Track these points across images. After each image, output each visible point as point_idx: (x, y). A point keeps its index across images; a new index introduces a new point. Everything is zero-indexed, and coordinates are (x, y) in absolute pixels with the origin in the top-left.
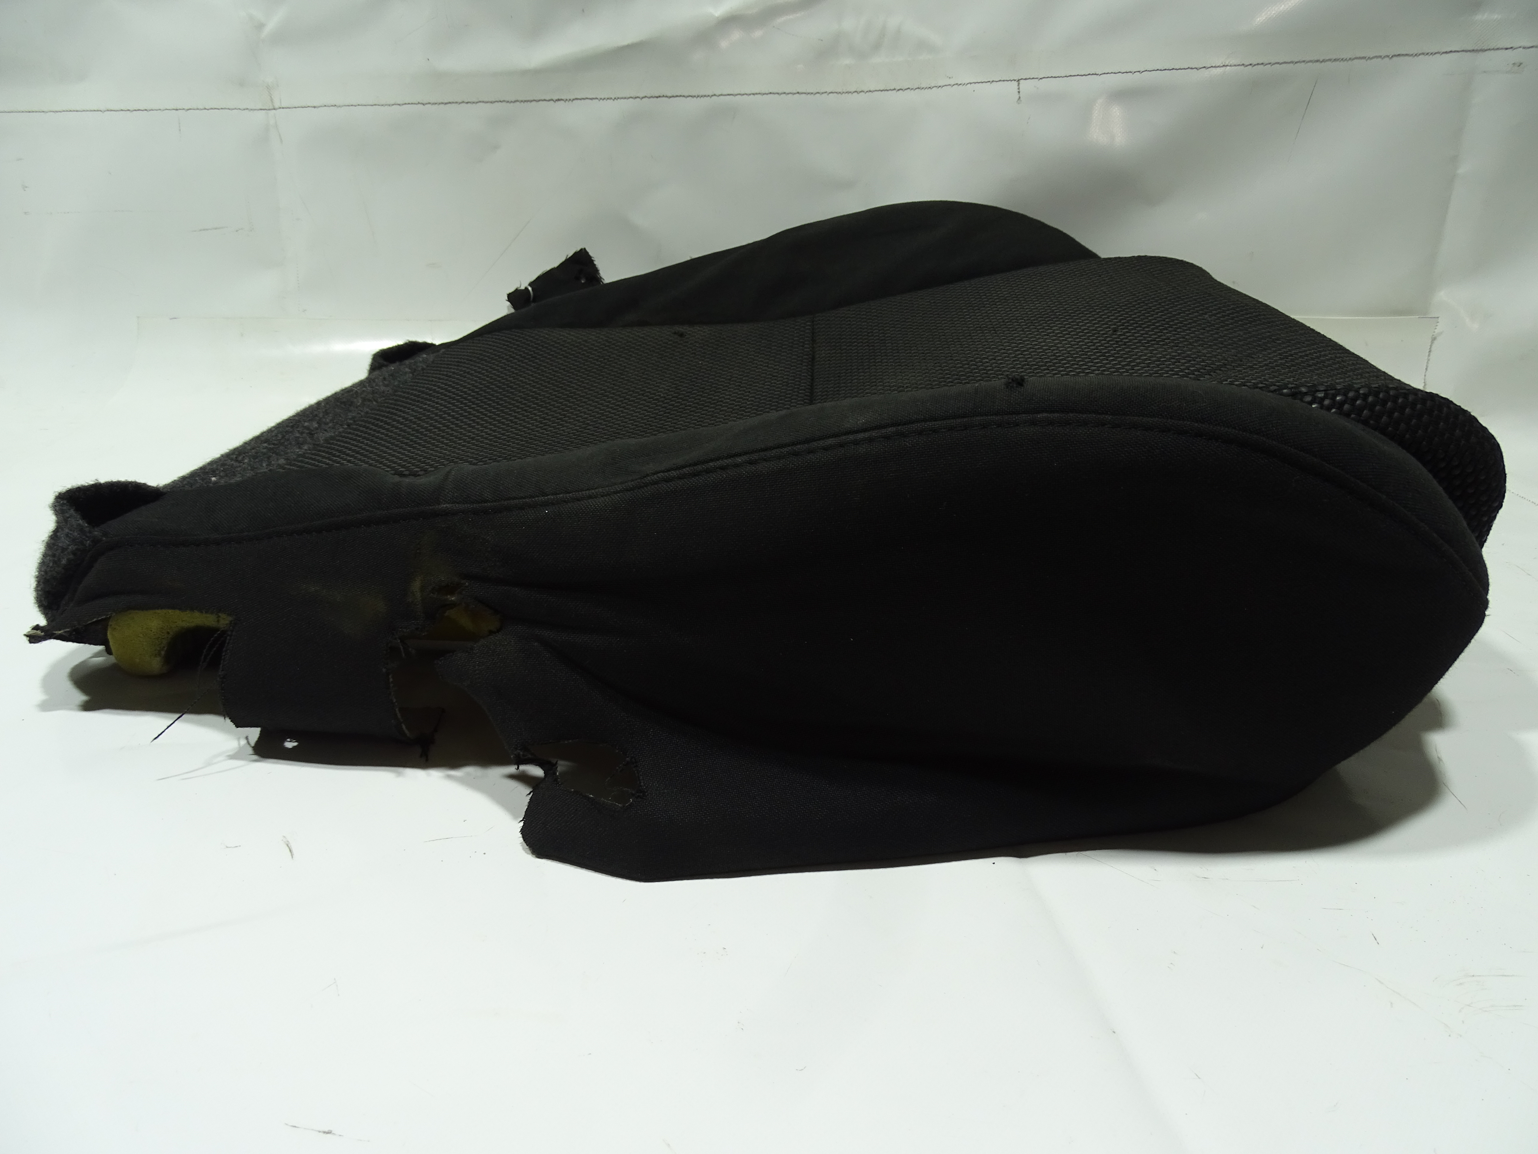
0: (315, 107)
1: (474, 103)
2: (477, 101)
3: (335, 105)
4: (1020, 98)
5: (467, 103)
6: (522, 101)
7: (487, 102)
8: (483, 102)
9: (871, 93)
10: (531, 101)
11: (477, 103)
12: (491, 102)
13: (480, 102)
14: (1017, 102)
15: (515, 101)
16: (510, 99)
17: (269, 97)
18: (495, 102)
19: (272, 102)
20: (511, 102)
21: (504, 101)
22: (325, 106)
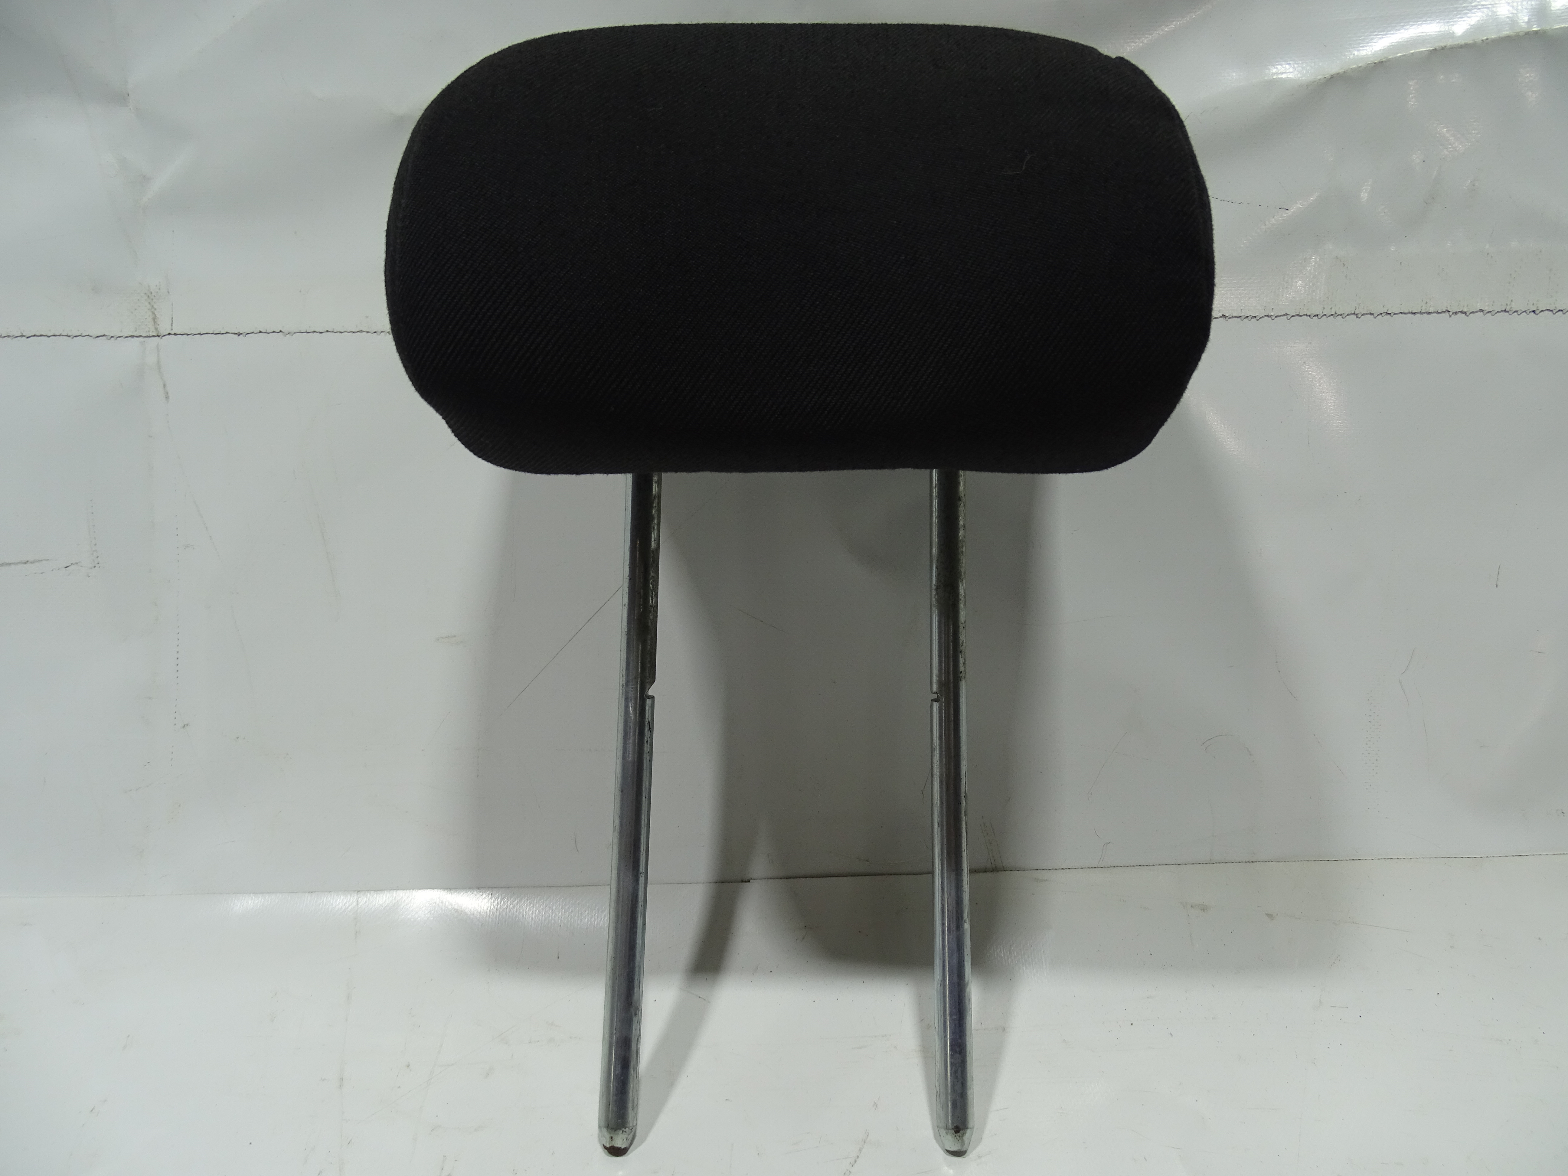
0: (239, 334)
3: (281, 331)
9: (1388, 316)
17: (150, 313)
19: (155, 322)
22: (260, 332)
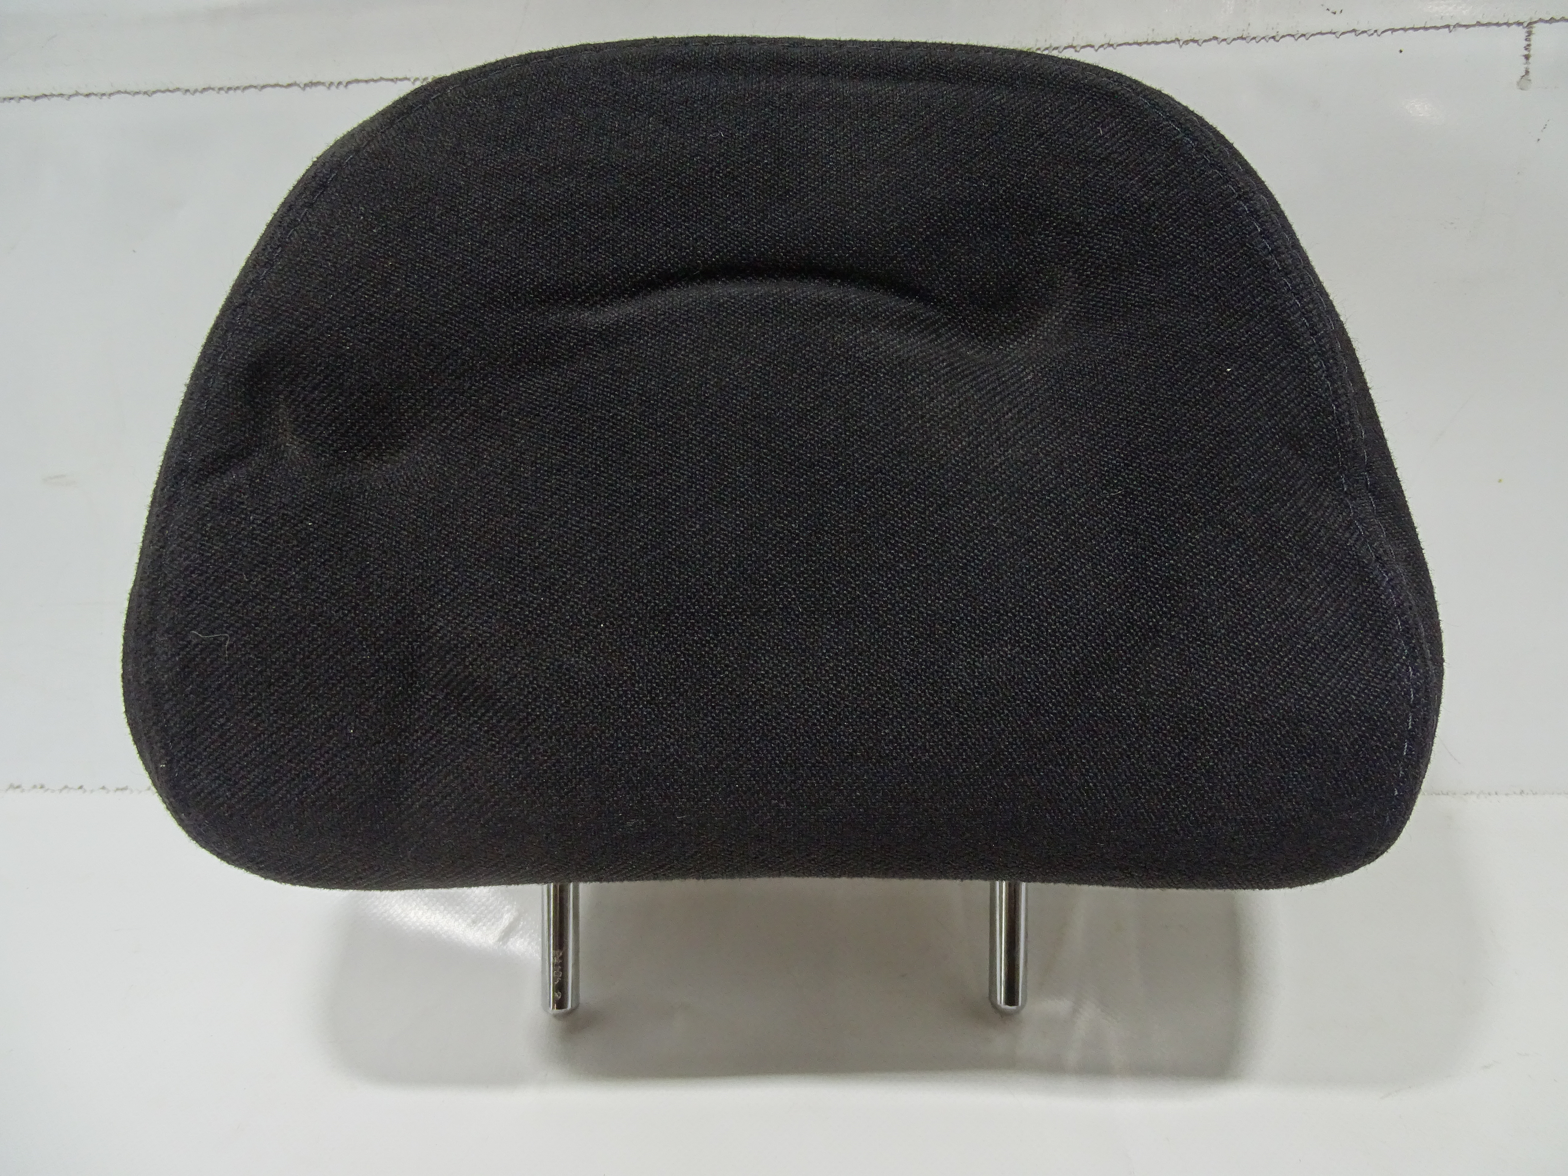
1: (104, 95)
2: (108, 90)
4: (1527, 72)
5: (88, 95)
6: (220, 89)
7: (137, 93)
8: (126, 92)
10: (246, 88)
11: (111, 94)
12: (145, 93)
13: (119, 92)
14: (1518, 83)
15: (205, 90)
16: (192, 86)
18: (154, 92)
20: (196, 91)
21: (178, 89)
